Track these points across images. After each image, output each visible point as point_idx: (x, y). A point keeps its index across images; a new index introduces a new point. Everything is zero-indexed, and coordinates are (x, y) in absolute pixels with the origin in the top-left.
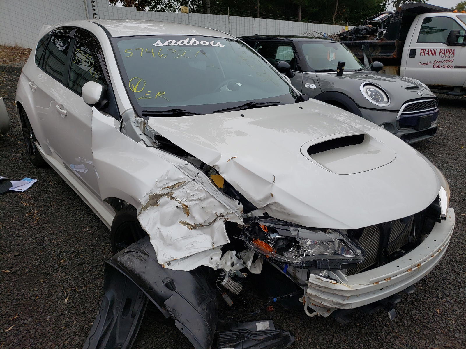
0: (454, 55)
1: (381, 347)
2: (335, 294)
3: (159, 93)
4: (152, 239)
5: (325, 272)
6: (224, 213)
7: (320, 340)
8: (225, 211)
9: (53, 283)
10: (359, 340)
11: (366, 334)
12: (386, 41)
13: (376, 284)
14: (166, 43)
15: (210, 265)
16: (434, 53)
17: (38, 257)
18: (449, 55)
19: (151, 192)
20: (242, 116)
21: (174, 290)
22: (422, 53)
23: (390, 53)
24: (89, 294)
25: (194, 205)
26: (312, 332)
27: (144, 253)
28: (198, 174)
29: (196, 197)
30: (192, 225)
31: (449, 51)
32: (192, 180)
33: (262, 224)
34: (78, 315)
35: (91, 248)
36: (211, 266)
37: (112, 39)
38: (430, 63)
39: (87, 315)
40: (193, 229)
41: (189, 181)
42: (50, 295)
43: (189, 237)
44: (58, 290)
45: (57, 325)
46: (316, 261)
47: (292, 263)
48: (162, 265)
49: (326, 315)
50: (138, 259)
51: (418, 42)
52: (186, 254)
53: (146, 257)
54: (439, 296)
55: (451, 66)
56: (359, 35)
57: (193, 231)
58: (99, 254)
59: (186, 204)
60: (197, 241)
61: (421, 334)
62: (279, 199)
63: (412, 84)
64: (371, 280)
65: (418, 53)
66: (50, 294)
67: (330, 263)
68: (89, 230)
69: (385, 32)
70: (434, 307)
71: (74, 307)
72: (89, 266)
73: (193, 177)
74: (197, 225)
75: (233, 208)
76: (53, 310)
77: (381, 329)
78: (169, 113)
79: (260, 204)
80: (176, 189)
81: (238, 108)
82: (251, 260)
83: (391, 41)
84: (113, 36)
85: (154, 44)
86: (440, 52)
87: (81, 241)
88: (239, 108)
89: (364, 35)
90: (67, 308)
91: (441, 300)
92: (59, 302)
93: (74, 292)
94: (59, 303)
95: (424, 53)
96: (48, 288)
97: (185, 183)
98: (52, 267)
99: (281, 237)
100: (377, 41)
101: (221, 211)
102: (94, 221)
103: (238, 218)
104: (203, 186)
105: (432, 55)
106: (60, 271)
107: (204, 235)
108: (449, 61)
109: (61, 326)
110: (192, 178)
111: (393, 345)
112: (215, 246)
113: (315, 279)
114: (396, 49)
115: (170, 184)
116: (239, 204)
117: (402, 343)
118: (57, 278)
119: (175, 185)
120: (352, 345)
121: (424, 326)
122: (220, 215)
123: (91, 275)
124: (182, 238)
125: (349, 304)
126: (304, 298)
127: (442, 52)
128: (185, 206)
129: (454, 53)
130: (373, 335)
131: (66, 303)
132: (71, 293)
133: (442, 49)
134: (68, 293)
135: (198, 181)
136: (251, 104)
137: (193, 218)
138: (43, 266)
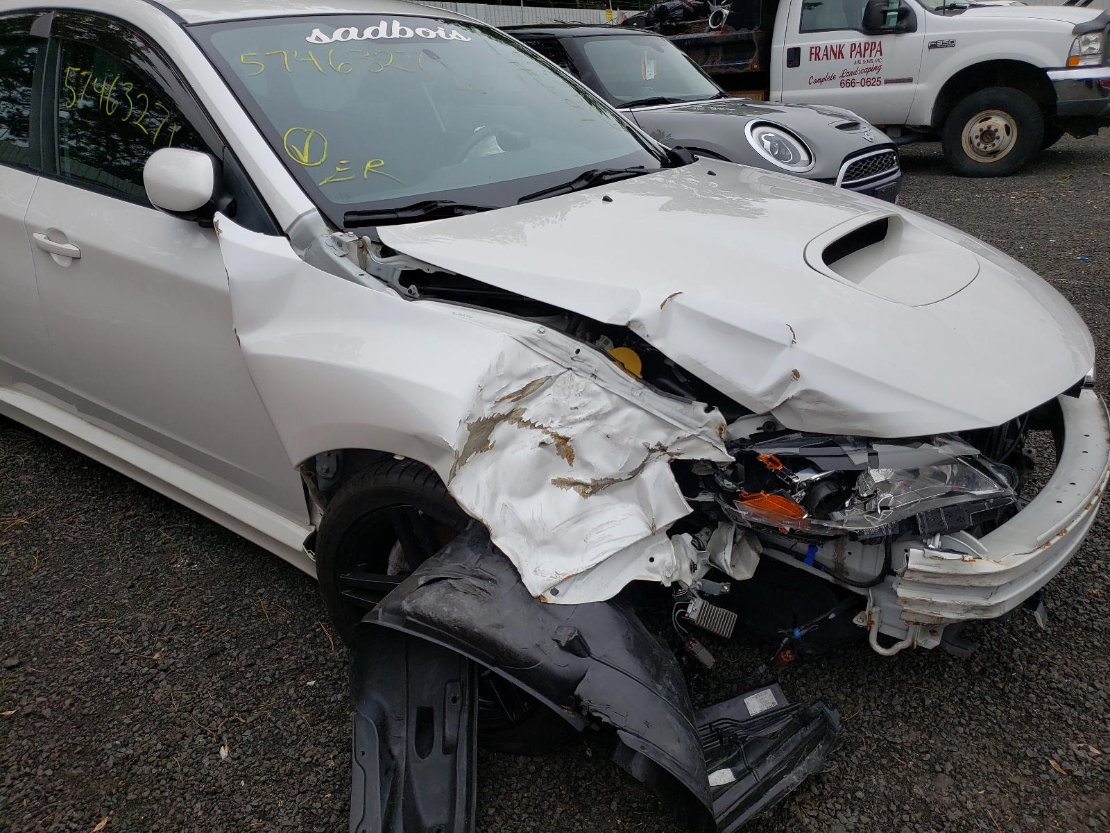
0: (881, 55)
1: (1029, 693)
2: (972, 586)
3: (370, 162)
4: (496, 536)
5: (937, 540)
6: (666, 441)
7: (899, 708)
8: (669, 435)
9: (163, 717)
10: (977, 689)
11: (983, 671)
12: (733, 33)
13: (1047, 547)
14: (338, 35)
15: (652, 578)
16: (838, 53)
17: (78, 660)
18: (871, 56)
19: (471, 416)
20: (607, 199)
21: (589, 655)
22: (813, 56)
23: (744, 59)
24: (279, 724)
25: (585, 432)
26: (872, 694)
27: (481, 578)
28: (578, 351)
29: (584, 414)
30: (586, 486)
31: (871, 47)
32: (565, 370)
33: (765, 453)
34: (277, 781)
35: (221, 607)
36: (655, 578)
37: (189, 29)
38: (834, 77)
39: (302, 776)
40: (591, 493)
41: (557, 373)
42: (171, 749)
43: (585, 517)
44: (188, 729)
45: (233, 820)
46: (914, 517)
47: (862, 532)
48: (539, 597)
49: (933, 643)
50: (469, 595)
51: (801, 31)
52: (591, 560)
53: (488, 586)
54: (1081, 561)
55: (877, 82)
56: (668, 23)
57: (592, 498)
58: (249, 618)
59: (562, 433)
60: (607, 523)
61: (1090, 646)
62: (814, 380)
63: (840, 119)
64: (1039, 539)
65: (804, 56)
66: (169, 746)
67: (948, 515)
68: (190, 565)
69: (726, 12)
70: (1084, 586)
71: (257, 764)
72: (238, 654)
73: (565, 361)
74: (600, 483)
75: (691, 423)
76: (198, 785)
77: (1009, 656)
78: (414, 212)
79: (765, 401)
80: (528, 401)
81: (567, 186)
82: (729, 549)
83: (744, 32)
84: (190, 22)
85: (308, 39)
86: (852, 51)
87: (180, 596)
88: (570, 186)
89: (680, 23)
90: (239, 773)
91: (1088, 570)
92: (206, 761)
93: (236, 726)
94: (207, 764)
95: (817, 54)
96: (155, 733)
97: (549, 381)
98: (137, 677)
99: (825, 475)
100: (712, 34)
101: (658, 436)
102: (191, 538)
103: (709, 446)
104: (597, 381)
105: (835, 58)
106: (165, 682)
107: (620, 505)
108: (871, 69)
109: (246, 820)
110: (564, 364)
111: (1053, 682)
112: (658, 527)
113: (923, 561)
114: (757, 50)
115: (514, 388)
116: (708, 410)
117: (1066, 675)
118: (165, 702)
119: (524, 389)
120: (968, 702)
121: (1086, 629)
122: (657, 448)
123: (258, 676)
124: (569, 520)
125: (1000, 603)
126: (870, 614)
127: (856, 51)
128: (561, 438)
129: (881, 51)
130: (998, 671)
131: (229, 760)
132: (227, 732)
133: (855, 44)
134: (219, 733)
135: (580, 369)
136: (592, 175)
137: (587, 465)
138: (108, 679)
